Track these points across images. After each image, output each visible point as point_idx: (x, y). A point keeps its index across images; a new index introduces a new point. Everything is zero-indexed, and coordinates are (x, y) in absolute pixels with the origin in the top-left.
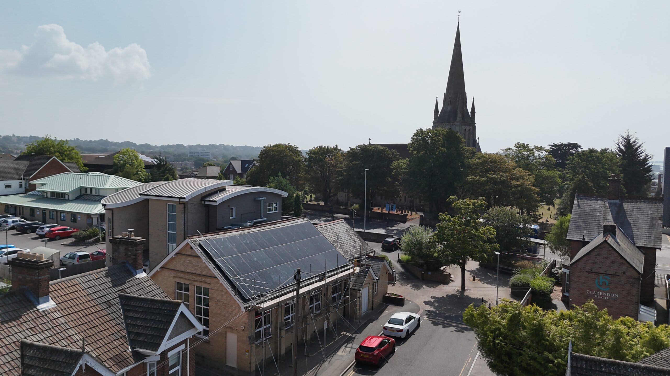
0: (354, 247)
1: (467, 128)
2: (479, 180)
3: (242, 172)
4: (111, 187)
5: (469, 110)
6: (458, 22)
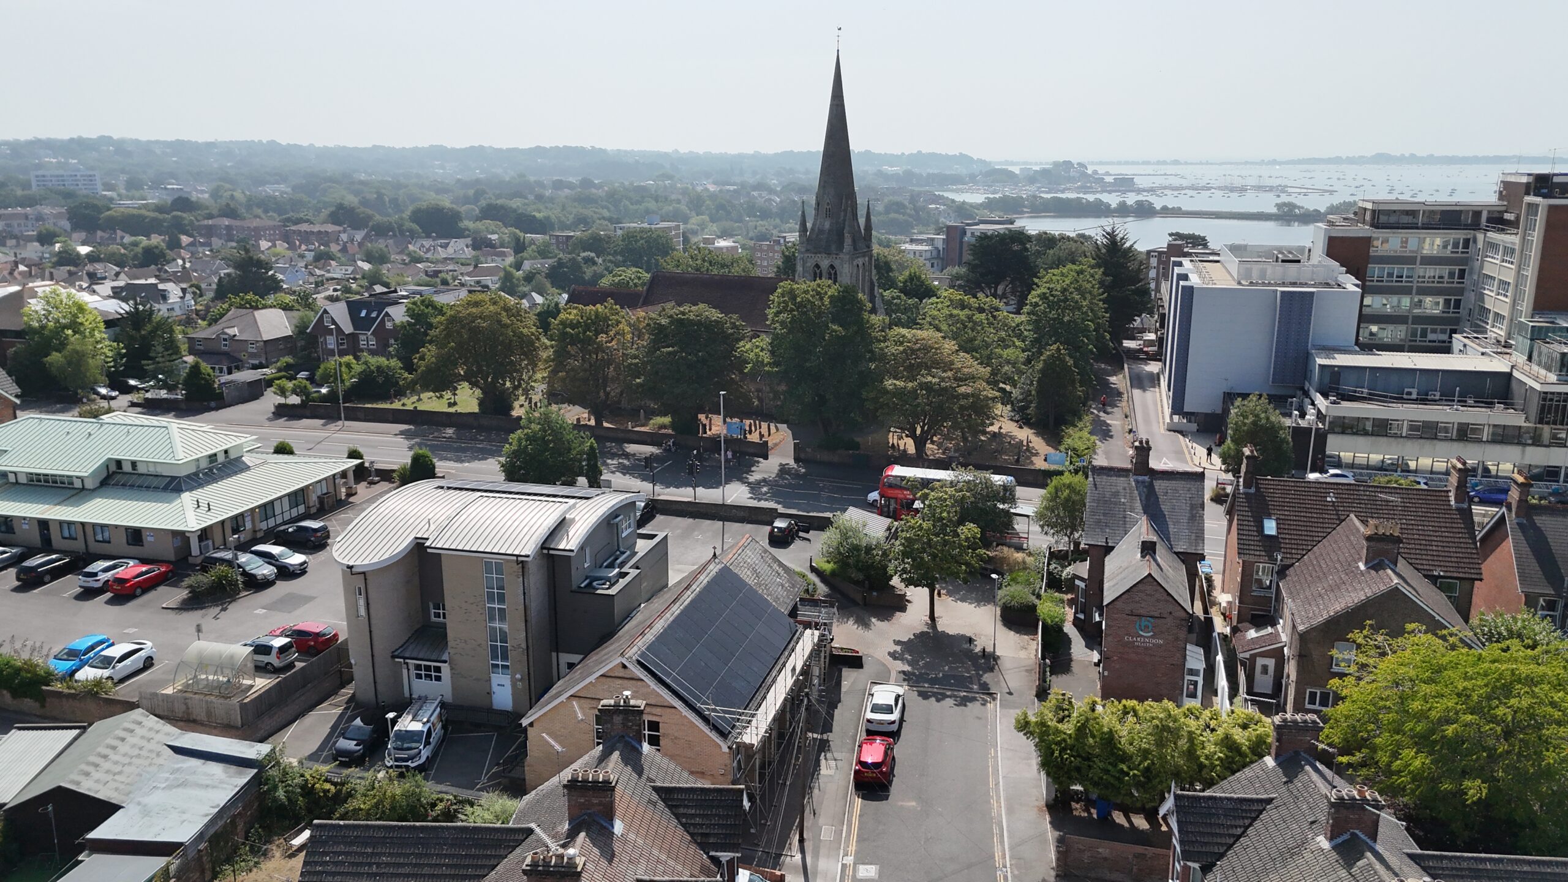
0: (783, 586)
3: (355, 329)
4: (190, 458)
6: (838, 51)
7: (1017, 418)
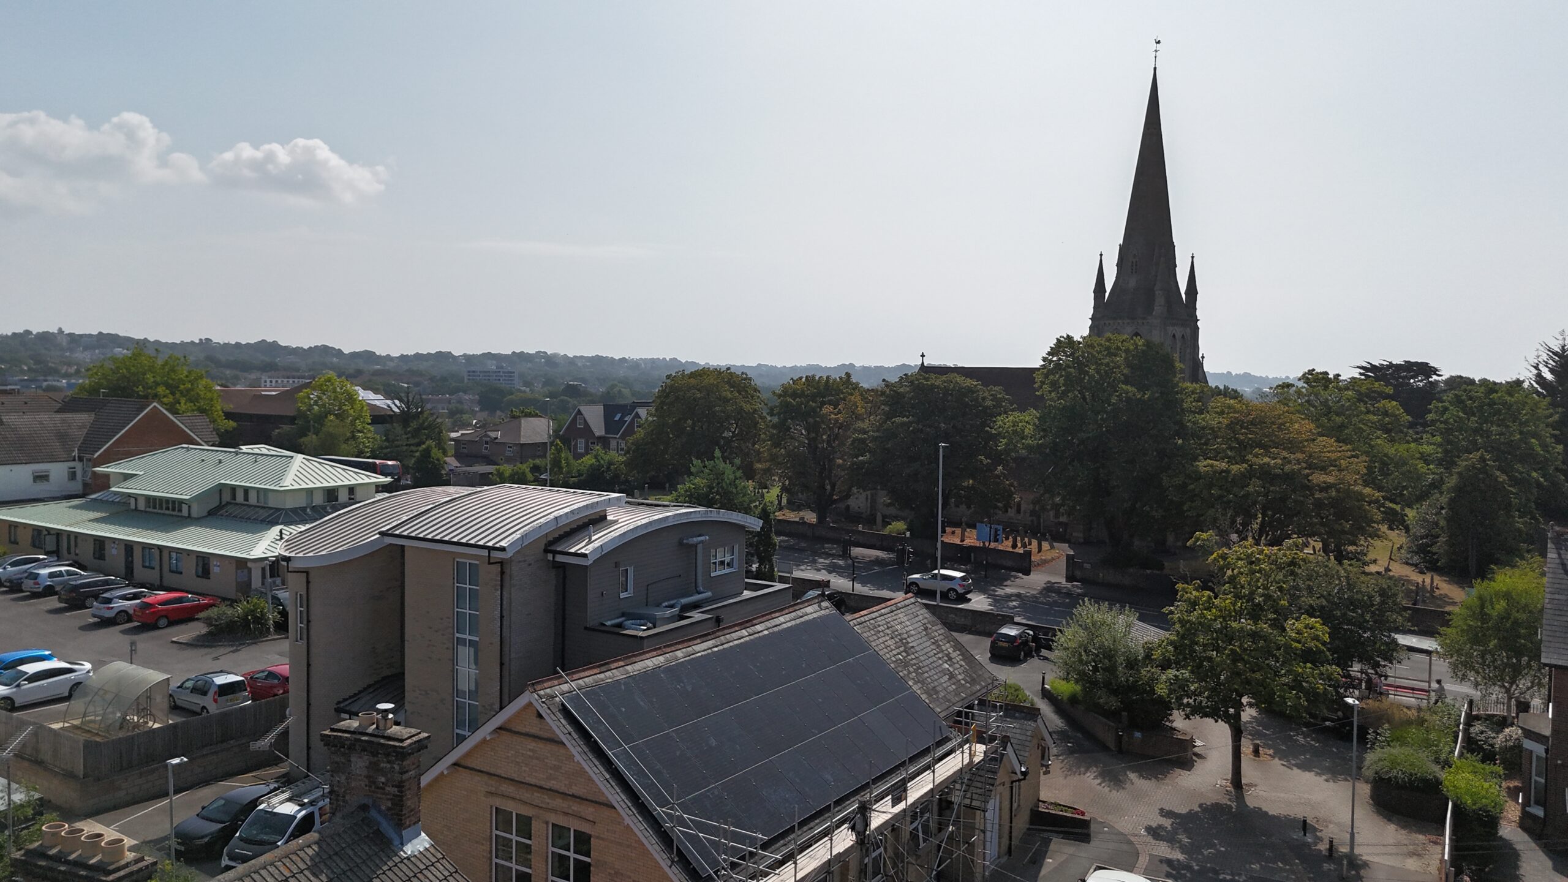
0: (952, 676)
1: (1179, 331)
2: (1228, 471)
3: (606, 433)
4: (297, 487)
5: (1183, 287)
6: (1155, 69)
7: (1416, 559)
